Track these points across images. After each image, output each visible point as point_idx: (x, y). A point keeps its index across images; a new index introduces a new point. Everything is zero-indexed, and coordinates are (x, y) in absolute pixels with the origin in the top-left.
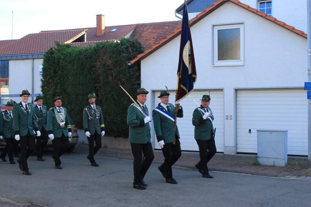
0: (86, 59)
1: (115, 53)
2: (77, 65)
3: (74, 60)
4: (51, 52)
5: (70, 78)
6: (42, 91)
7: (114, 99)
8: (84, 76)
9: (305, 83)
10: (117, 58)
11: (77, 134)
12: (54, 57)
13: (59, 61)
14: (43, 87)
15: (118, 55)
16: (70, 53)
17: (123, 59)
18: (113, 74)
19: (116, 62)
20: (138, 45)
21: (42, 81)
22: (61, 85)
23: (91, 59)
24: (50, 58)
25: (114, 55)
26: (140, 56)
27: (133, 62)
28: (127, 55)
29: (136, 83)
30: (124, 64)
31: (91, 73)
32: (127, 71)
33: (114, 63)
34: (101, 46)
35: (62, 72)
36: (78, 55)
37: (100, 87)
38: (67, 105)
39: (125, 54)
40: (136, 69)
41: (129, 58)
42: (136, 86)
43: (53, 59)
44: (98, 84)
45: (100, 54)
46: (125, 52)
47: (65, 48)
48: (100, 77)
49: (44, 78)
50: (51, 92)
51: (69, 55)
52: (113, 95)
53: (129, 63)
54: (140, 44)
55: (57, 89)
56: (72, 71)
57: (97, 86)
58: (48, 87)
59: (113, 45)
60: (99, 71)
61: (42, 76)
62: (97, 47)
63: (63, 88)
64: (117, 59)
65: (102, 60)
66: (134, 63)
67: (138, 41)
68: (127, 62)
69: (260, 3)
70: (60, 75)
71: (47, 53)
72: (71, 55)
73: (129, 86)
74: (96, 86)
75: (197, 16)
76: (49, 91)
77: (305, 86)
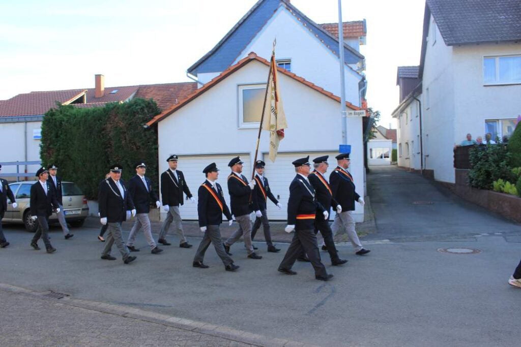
0: (95, 120)
1: (129, 115)
2: (83, 128)
3: (79, 123)
4: (51, 114)
5: (76, 142)
6: (41, 158)
7: (128, 165)
8: (93, 140)
9: (340, 145)
10: (132, 119)
11: (87, 205)
12: (55, 119)
13: (61, 123)
14: (42, 153)
15: (132, 118)
16: (75, 115)
17: (138, 121)
18: (127, 138)
19: (130, 124)
20: (154, 105)
21: (41, 146)
22: (64, 150)
23: (100, 121)
24: (51, 121)
25: (128, 117)
26: (157, 117)
27: (149, 124)
28: (142, 116)
29: (153, 147)
30: (140, 127)
31: (100, 136)
32: (143, 135)
33: (127, 125)
34: (111, 106)
35: (66, 135)
36: (85, 116)
37: (111, 152)
38: (72, 173)
39: (140, 116)
40: (152, 132)
41: (145, 119)
42: (153, 151)
43: (54, 121)
44: (109, 149)
45: (110, 116)
46: (140, 113)
47: (68, 108)
48: (111, 141)
49: (43, 143)
50: (52, 159)
51: (74, 116)
52: (127, 161)
53: (145, 125)
54: (155, 104)
55: (59, 155)
56: (78, 135)
57: (108, 151)
58: (49, 153)
59: (126, 106)
60: (110, 135)
61: (41, 141)
62: (107, 107)
63: (66, 154)
64: (131, 121)
65: (113, 122)
66: (151, 126)
67: (154, 101)
68: (142, 124)
69: (279, 64)
70: (63, 139)
71: (46, 115)
72: (75, 117)
73: (145, 151)
74: (106, 150)
75: (221, 75)
76: (50, 157)
77: (340, 149)
